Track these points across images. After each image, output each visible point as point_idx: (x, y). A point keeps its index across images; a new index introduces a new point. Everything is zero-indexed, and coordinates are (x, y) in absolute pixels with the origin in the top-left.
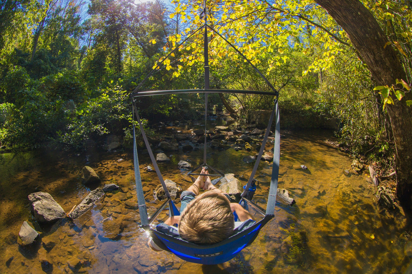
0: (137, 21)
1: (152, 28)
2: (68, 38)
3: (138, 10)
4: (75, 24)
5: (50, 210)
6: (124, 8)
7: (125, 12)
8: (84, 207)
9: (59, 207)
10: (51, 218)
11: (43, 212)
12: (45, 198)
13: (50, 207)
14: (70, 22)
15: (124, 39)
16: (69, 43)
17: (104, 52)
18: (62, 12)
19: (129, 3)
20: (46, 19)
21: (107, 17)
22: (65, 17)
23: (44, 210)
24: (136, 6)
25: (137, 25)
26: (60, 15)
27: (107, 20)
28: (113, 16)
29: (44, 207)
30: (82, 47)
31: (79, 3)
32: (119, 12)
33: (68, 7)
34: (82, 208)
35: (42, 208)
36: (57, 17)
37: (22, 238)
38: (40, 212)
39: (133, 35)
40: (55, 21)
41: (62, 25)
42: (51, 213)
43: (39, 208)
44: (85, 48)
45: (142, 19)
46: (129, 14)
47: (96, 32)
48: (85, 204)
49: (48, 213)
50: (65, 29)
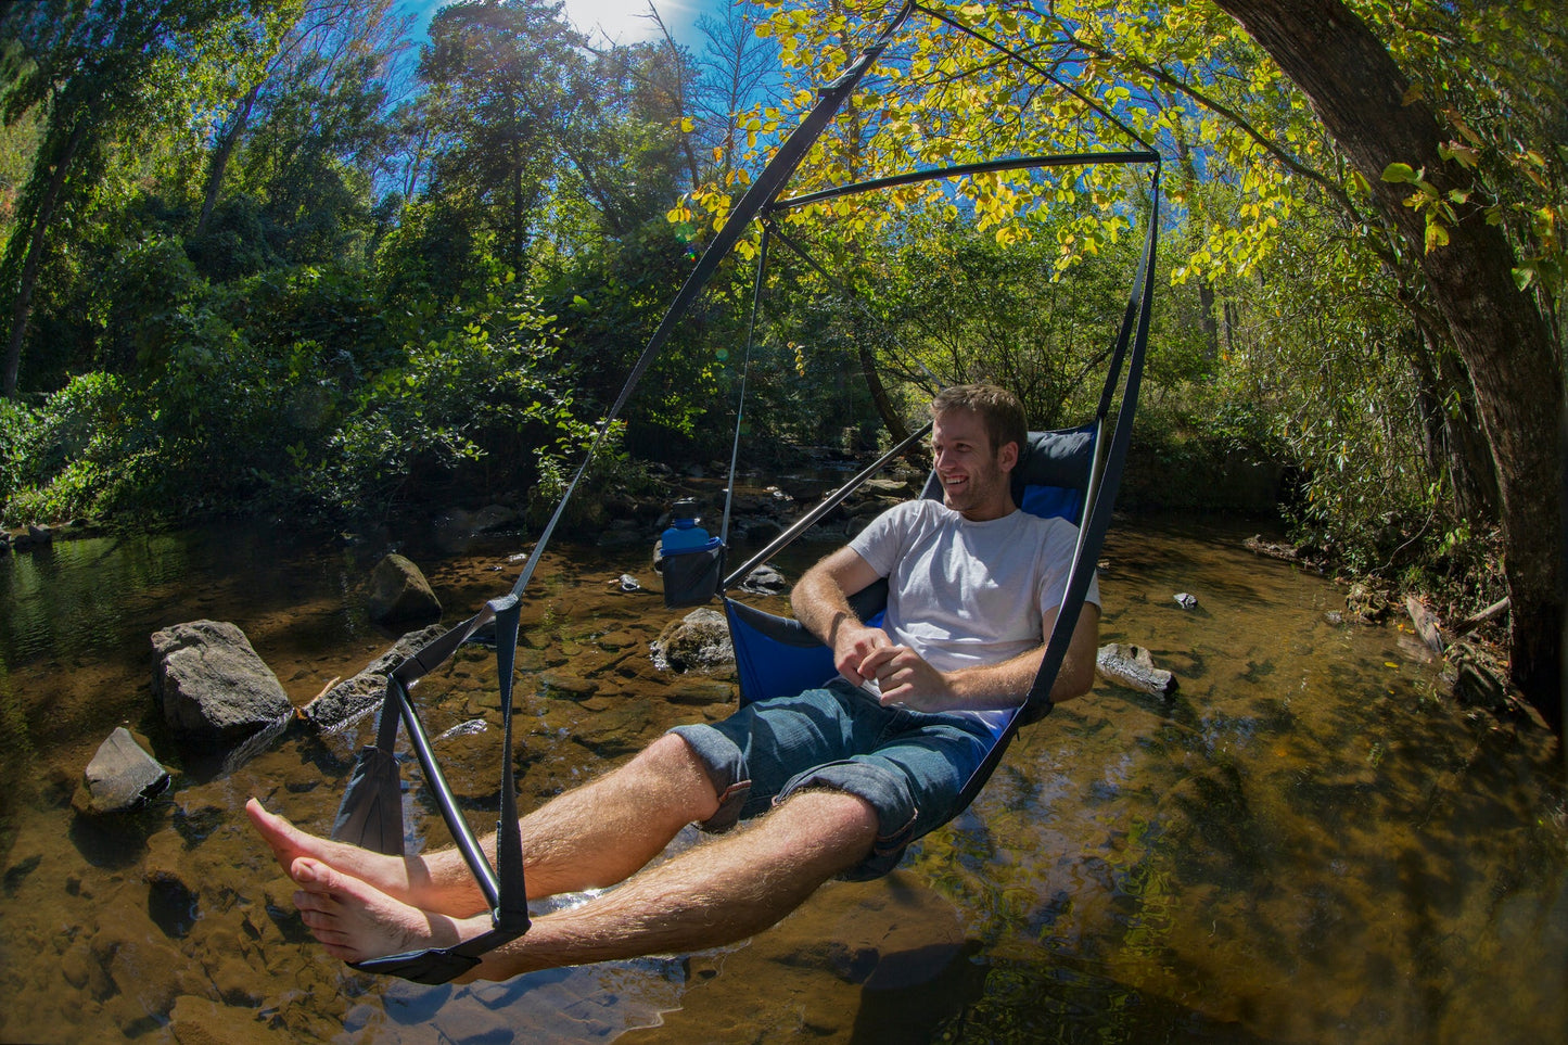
0: (592, 109)
1: (643, 136)
2: (337, 163)
3: (598, 71)
4: (366, 115)
5: (231, 684)
6: (549, 63)
7: (552, 77)
8: (374, 684)
9: (267, 682)
10: (228, 715)
11: (200, 689)
12: (219, 637)
13: (233, 675)
14: (345, 108)
15: (540, 172)
16: (337, 180)
17: (464, 213)
18: (321, 72)
19: (568, 46)
20: (260, 92)
21: (485, 91)
22: (331, 87)
23: (208, 683)
24: (591, 58)
25: (590, 125)
26: (312, 81)
27: (485, 101)
28: (507, 91)
29: (208, 673)
30: (383, 196)
31: (387, 43)
32: (531, 77)
33: (344, 55)
34: (366, 688)
35: (199, 674)
36: (301, 86)
37: (93, 786)
38: (186, 688)
39: (574, 158)
40: (294, 103)
41: (315, 115)
42: (233, 696)
43: (188, 671)
44: (393, 201)
45: (609, 104)
46: (564, 85)
47: (441, 143)
48: (376, 672)
49: (221, 696)
50: (326, 132)
